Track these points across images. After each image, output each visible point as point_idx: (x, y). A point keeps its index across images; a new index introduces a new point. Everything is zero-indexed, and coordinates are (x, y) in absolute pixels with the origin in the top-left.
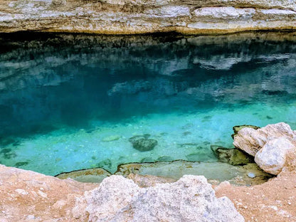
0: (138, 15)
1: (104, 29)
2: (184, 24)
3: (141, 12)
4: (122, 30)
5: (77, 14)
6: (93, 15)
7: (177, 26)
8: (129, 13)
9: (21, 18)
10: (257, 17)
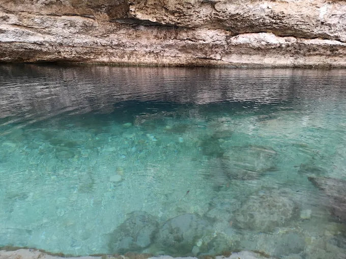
0: (171, 42)
1: (138, 60)
2: (218, 57)
3: (175, 38)
4: (156, 61)
5: (112, 43)
6: (128, 43)
7: (211, 59)
8: (162, 40)
9: (53, 40)
10: (296, 51)
